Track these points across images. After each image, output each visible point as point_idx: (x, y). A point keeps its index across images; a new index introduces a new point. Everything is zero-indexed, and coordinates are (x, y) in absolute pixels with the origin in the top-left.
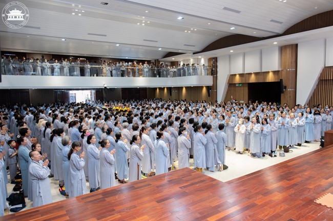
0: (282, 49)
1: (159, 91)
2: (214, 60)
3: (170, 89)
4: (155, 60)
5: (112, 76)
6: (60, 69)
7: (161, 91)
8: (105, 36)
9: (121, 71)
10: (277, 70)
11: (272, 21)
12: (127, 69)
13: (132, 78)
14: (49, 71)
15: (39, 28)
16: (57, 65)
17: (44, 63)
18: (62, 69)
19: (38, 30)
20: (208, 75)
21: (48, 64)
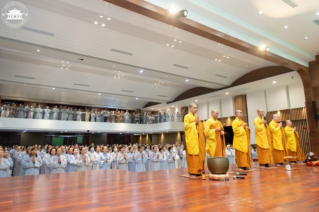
0: (235, 98)
1: (142, 139)
2: (185, 109)
3: (150, 135)
4: (137, 110)
5: (95, 121)
6: (50, 114)
7: (144, 138)
8: (89, 86)
9: (104, 117)
10: (233, 116)
11: (217, 75)
12: (111, 116)
13: (113, 124)
14: (40, 115)
15: (34, 79)
16: (47, 110)
17: (37, 109)
18: (51, 114)
19: (33, 80)
20: (180, 121)
21: (41, 110)
